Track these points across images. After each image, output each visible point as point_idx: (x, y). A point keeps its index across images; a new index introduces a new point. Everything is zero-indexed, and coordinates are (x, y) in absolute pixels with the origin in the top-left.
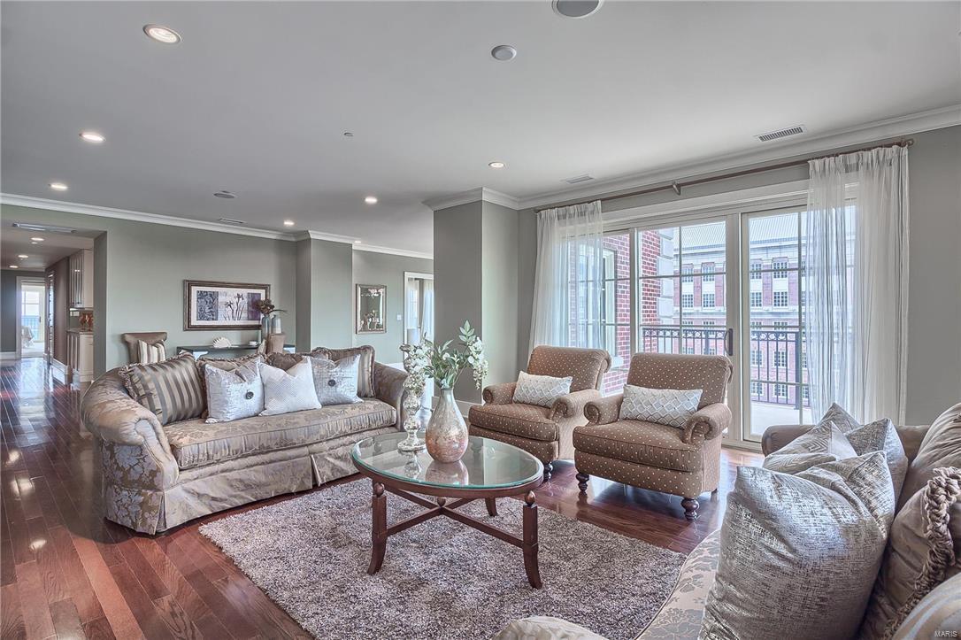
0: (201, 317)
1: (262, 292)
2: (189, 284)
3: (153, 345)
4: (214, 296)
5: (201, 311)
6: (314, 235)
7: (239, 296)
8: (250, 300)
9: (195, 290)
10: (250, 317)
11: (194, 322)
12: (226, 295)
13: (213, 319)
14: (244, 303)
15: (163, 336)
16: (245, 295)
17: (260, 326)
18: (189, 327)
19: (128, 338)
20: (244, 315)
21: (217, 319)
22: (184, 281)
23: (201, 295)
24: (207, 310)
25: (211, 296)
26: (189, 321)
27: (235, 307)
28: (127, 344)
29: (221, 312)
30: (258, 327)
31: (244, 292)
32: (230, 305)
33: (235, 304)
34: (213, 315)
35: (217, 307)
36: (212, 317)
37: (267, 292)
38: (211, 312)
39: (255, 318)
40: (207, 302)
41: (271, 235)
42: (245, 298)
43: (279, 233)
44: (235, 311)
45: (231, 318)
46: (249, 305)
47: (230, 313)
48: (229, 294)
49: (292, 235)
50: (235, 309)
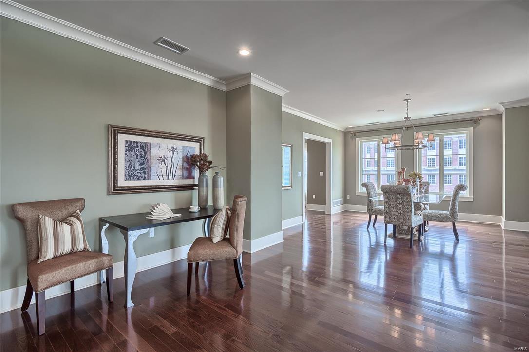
0: (130, 176)
1: (197, 145)
2: (115, 131)
3: (64, 220)
4: (145, 148)
5: (130, 167)
6: (256, 81)
7: (173, 150)
8: (185, 155)
9: (122, 138)
10: (185, 175)
11: (122, 182)
12: (160, 148)
13: (145, 179)
14: (178, 159)
15: (79, 204)
16: (180, 149)
17: (195, 185)
18: (115, 190)
19: (22, 212)
20: (179, 173)
21: (149, 179)
22: (109, 127)
23: (130, 146)
24: (138, 167)
25: (142, 147)
26: (115, 182)
27: (169, 162)
28: (21, 221)
29: (153, 170)
30: (191, 187)
31: (179, 144)
32: (163, 160)
33: (169, 159)
34: (145, 173)
35: (149, 162)
36: (143, 175)
37: (201, 146)
38: (142, 168)
39: (190, 176)
40: (137, 156)
41: (206, 80)
42: (179, 152)
43: (213, 78)
44: (169, 168)
45: (165, 177)
46: (184, 161)
47: (164, 170)
48: (163, 145)
49: (224, 83)
50: (169, 166)
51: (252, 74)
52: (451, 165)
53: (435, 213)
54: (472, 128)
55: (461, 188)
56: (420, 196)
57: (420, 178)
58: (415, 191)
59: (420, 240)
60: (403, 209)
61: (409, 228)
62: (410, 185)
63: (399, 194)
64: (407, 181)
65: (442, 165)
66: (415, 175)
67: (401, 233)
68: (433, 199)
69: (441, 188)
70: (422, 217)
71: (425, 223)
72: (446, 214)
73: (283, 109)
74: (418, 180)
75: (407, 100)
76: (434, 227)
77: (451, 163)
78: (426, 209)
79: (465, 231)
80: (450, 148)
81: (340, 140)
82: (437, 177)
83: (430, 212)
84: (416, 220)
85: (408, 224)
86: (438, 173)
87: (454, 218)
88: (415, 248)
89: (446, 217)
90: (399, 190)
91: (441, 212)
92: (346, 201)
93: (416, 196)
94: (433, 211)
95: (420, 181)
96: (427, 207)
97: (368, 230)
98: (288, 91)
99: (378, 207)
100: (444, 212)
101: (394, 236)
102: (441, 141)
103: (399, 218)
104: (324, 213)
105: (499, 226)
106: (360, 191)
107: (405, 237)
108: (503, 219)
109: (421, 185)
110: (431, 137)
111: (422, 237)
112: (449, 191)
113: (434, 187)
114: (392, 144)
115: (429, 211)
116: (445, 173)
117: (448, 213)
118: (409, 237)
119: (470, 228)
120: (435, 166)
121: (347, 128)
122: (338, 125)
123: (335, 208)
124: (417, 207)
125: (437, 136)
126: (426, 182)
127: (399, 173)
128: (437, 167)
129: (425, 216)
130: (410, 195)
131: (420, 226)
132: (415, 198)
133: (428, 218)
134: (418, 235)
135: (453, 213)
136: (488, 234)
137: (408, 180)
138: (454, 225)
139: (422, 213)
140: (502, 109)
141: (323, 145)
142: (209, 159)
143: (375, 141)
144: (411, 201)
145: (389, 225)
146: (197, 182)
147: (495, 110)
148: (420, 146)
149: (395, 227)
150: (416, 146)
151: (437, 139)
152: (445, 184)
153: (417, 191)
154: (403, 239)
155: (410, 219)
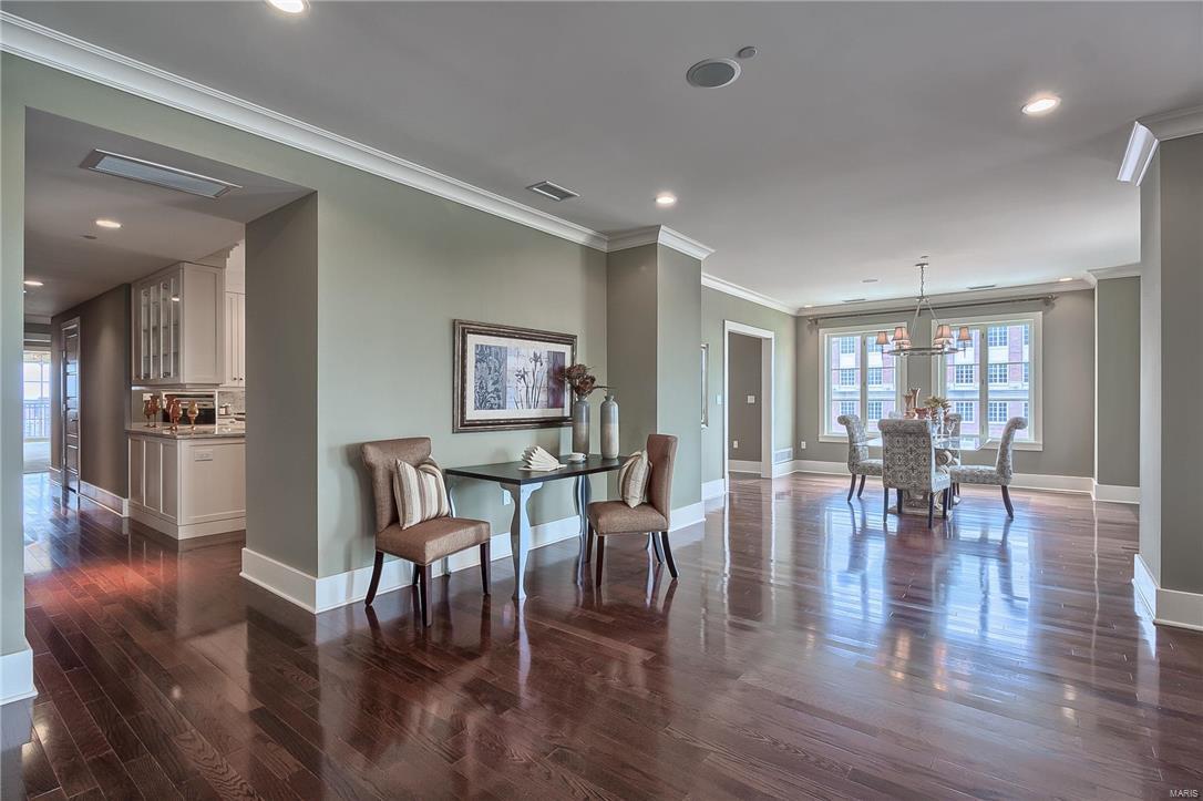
0: (482, 403)
1: (566, 349)
2: (463, 330)
4: (501, 354)
5: (482, 388)
6: (666, 238)
7: (536, 358)
8: (551, 365)
9: (472, 340)
10: (551, 402)
11: (472, 414)
12: (519, 356)
13: (499, 406)
14: (543, 370)
15: (426, 445)
16: (544, 355)
17: (566, 419)
18: (464, 426)
19: (373, 456)
20: (543, 397)
21: (504, 407)
22: (455, 324)
23: (482, 354)
24: (490, 387)
25: (496, 356)
26: (463, 413)
27: (530, 378)
29: (510, 392)
30: (558, 422)
31: (544, 348)
32: (523, 377)
33: (531, 374)
34: (498, 396)
35: (504, 379)
36: (497, 401)
37: (573, 350)
38: (497, 390)
39: (557, 404)
40: (490, 369)
41: (578, 235)
42: (544, 361)
43: (590, 232)
44: (530, 390)
45: (525, 404)
46: (549, 377)
47: (523, 393)
48: (523, 351)
49: (606, 238)
50: (531, 385)
51: (662, 227)
52: (1005, 381)
53: (972, 470)
54: (1041, 313)
55: (1017, 424)
56: (944, 440)
57: (945, 407)
58: (936, 429)
59: (945, 516)
60: (916, 460)
61: (925, 497)
62: (928, 419)
63: (910, 434)
64: (922, 412)
65: (984, 382)
66: (936, 401)
67: (911, 506)
68: (968, 445)
69: (984, 427)
70: (948, 476)
71: (955, 487)
72: (991, 471)
73: (704, 281)
74: (940, 410)
75: (922, 265)
76: (968, 498)
77: (1005, 376)
78: (956, 464)
79: (1025, 505)
80: (1005, 344)
81: (787, 332)
82: (976, 406)
83: (963, 467)
84: (939, 481)
85: (924, 487)
86: (978, 397)
87: (1005, 477)
88: (935, 530)
89: (991, 476)
90: (910, 430)
91: (981, 468)
92: (798, 454)
93: (939, 440)
94: (970, 467)
95: (945, 413)
96: (958, 461)
97: (849, 504)
98: (713, 251)
99: (869, 461)
100: (989, 468)
101: (899, 512)
102: (983, 336)
103: (909, 478)
104: (758, 476)
105: (1089, 496)
106: (826, 434)
107: (919, 512)
108: (1095, 482)
109: (946, 419)
110: (965, 333)
111: (949, 513)
112: (996, 432)
113: (970, 426)
114: (892, 346)
115: (960, 467)
116: (990, 397)
117: (994, 469)
118: (928, 512)
119: (1034, 499)
120: (971, 381)
121: (802, 309)
122: (784, 302)
123: (779, 466)
124: (942, 458)
125: (975, 327)
126: (955, 415)
127: (908, 398)
128: (976, 385)
129: (954, 475)
130: (929, 435)
131: (946, 490)
132: (937, 442)
133: (959, 479)
134: (942, 509)
135: (1003, 469)
136: (1066, 508)
137: (924, 410)
138: (1005, 490)
139: (948, 470)
140: (1093, 281)
141: (758, 342)
142: (589, 373)
143: (858, 335)
144: (930, 447)
145: (890, 490)
146: (567, 414)
147: (1082, 281)
148: (946, 350)
149: (900, 493)
150: (938, 349)
151: (975, 334)
152: (990, 423)
153: (939, 430)
154: (915, 516)
155: (928, 478)
